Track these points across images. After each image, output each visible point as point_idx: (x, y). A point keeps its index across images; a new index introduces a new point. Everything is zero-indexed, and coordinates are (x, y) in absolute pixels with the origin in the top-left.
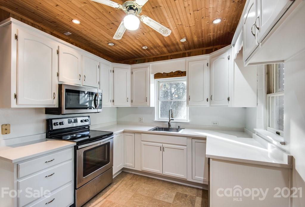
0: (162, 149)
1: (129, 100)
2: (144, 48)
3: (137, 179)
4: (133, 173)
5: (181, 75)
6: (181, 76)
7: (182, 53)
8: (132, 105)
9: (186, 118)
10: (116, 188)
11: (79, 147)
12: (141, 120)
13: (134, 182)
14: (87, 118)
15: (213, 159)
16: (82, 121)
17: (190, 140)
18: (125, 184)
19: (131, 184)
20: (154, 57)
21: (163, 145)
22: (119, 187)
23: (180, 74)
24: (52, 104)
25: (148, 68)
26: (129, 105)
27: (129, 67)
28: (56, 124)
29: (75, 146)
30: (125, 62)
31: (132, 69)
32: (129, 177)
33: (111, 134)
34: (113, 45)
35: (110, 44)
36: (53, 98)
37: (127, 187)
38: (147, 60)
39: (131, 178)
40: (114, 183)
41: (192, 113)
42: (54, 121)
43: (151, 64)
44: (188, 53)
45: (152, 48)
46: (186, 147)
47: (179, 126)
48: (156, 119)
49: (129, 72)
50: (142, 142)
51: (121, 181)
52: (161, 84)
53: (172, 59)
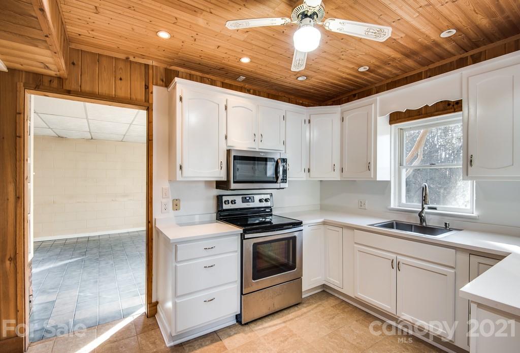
0: (396, 266)
1: (338, 168)
2: (362, 69)
3: (346, 310)
4: (341, 297)
5: (453, 110)
6: (454, 112)
7: (457, 61)
8: (341, 176)
9: (469, 207)
10: (305, 313)
11: (247, 236)
12: (361, 204)
13: (338, 314)
14: (268, 196)
15: (480, 305)
16: (261, 201)
17: (463, 258)
18: (322, 312)
19: (331, 315)
20: (389, 81)
21: (400, 258)
22: (309, 314)
23: (451, 106)
24: (219, 176)
25: (373, 105)
26: (336, 176)
27: (337, 108)
28: (227, 202)
29: (241, 234)
30: (334, 101)
31: (342, 113)
32: (332, 302)
33: (299, 224)
34: (305, 78)
35: (300, 79)
36: (220, 168)
37: (323, 318)
38: (374, 90)
39: (336, 305)
40: (305, 305)
41: (482, 195)
42: (224, 198)
43: (378, 98)
44: (471, 56)
45: (379, 67)
46: (452, 271)
47: (446, 224)
48: (393, 204)
49: (337, 118)
50: (356, 245)
51: (316, 305)
52: (406, 134)
53: (430, 77)
